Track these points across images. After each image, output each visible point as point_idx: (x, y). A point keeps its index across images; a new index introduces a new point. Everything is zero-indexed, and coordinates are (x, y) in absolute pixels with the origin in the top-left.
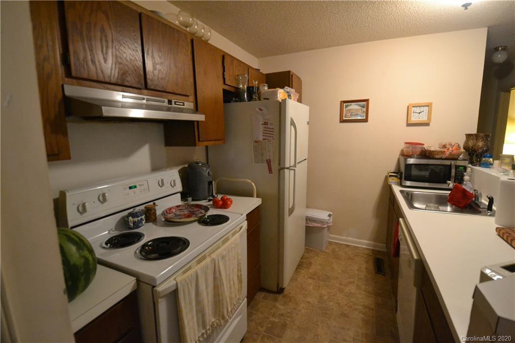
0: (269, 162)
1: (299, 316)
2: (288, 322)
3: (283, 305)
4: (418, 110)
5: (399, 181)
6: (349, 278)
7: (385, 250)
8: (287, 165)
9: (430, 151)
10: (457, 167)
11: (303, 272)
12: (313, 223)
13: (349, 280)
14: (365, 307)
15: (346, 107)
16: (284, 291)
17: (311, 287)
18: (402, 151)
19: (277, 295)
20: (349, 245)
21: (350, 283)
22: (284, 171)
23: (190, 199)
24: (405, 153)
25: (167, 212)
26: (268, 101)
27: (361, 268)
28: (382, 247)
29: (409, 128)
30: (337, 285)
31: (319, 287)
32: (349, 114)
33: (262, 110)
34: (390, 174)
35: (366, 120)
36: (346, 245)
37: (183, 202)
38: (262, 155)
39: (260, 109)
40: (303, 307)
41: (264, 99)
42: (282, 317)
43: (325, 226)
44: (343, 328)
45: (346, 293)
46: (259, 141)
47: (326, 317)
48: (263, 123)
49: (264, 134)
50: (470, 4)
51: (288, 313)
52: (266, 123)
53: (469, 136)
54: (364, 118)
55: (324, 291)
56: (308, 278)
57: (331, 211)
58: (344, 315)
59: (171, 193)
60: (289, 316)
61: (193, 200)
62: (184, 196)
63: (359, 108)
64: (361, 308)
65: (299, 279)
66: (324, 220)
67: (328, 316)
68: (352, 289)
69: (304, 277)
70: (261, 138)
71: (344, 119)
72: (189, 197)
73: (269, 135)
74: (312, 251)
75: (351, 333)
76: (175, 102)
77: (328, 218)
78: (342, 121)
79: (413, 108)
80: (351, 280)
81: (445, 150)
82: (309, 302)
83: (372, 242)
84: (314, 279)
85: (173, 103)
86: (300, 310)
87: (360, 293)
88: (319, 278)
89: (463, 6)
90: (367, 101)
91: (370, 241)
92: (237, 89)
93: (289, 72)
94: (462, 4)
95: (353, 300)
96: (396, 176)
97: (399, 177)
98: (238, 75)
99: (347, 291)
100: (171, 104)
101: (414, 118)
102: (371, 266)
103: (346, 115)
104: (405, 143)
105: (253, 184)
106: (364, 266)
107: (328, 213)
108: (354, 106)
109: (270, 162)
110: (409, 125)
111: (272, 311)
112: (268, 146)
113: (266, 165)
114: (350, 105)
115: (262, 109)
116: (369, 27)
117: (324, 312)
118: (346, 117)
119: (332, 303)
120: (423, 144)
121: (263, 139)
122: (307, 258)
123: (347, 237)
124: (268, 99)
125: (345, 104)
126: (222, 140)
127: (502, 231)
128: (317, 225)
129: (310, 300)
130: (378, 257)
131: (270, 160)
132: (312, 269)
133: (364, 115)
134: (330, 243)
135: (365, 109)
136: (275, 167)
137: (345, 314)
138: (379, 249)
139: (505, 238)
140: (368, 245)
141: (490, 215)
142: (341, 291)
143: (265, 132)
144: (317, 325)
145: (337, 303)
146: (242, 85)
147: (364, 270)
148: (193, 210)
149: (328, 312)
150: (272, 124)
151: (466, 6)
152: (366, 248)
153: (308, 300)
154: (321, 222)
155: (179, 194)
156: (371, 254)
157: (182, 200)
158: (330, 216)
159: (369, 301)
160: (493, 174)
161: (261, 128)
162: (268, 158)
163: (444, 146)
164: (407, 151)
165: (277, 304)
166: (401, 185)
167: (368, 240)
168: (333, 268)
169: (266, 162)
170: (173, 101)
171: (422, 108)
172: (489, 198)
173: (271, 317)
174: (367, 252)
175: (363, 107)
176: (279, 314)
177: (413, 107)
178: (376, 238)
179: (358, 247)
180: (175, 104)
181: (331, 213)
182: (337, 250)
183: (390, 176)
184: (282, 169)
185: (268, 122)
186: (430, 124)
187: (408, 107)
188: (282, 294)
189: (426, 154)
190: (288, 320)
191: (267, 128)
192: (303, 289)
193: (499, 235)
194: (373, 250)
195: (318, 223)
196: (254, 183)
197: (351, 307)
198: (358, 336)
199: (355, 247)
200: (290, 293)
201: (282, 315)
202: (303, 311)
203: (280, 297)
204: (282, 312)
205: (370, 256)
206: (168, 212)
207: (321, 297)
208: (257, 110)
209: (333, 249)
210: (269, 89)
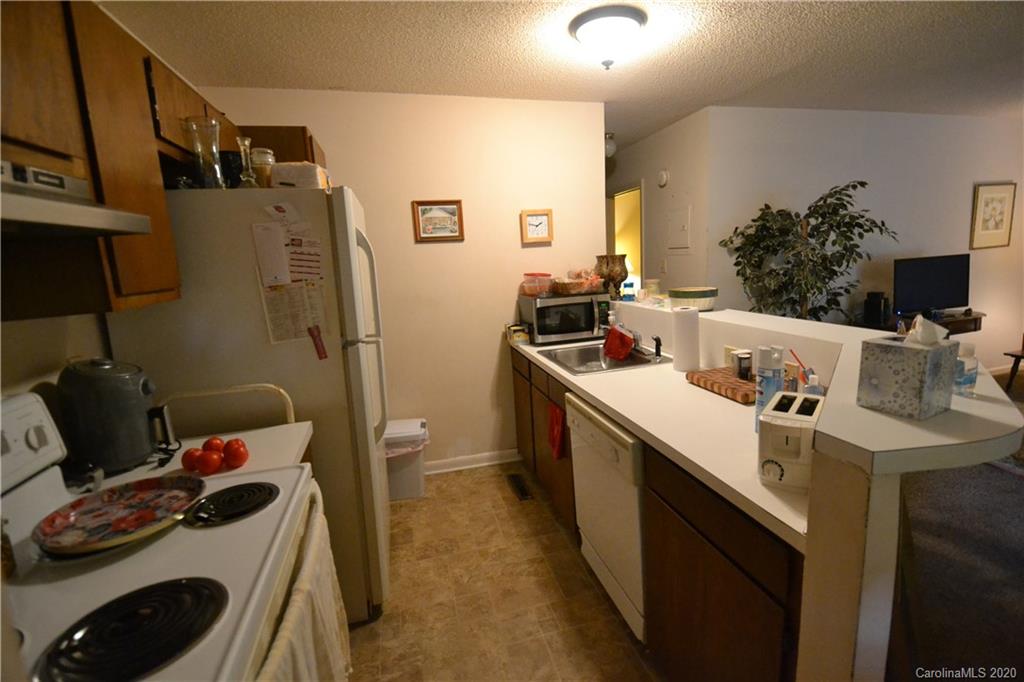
0: (314, 333)
1: (436, 639)
2: (419, 663)
3: (395, 636)
4: (534, 220)
5: (528, 337)
6: (486, 527)
7: (517, 458)
8: (362, 335)
9: (564, 284)
10: (599, 303)
11: (403, 553)
12: (395, 450)
13: (487, 530)
14: (532, 561)
15: (424, 213)
16: (383, 609)
17: (431, 574)
18: (522, 288)
19: (372, 625)
20: (460, 471)
21: (492, 533)
22: (358, 348)
23: (99, 473)
24: (528, 291)
25: (45, 535)
26: (293, 189)
27: (495, 500)
28: (512, 455)
29: (526, 249)
30: (474, 548)
31: (446, 567)
32: (431, 227)
33: (284, 211)
34: (513, 328)
35: (460, 239)
36: (456, 472)
37: (75, 489)
38: (295, 317)
39: (279, 209)
40: (436, 619)
41: (282, 184)
42: (403, 663)
43: (421, 448)
44: (518, 615)
45: (494, 553)
46: (282, 286)
47: (483, 613)
48: (288, 241)
49: (293, 269)
50: (611, 63)
51: (412, 645)
52: (295, 243)
53: (600, 258)
54: (457, 234)
55: (457, 571)
56: (418, 559)
57: (421, 417)
58: (508, 593)
59: (32, 472)
60: (415, 653)
61: (108, 475)
62: (74, 470)
63: (448, 215)
64: (527, 566)
65: (402, 570)
66: (418, 436)
67: (484, 610)
68: (498, 542)
69: (408, 561)
70: (286, 278)
71: (423, 235)
72: (92, 470)
73: (309, 270)
74: (401, 506)
75: (533, 617)
76: (36, 175)
77: (423, 430)
78: (419, 240)
79: (529, 218)
80: (492, 528)
81: (583, 280)
82: (440, 604)
83: (496, 453)
84: (429, 557)
85: (30, 176)
86: (432, 629)
87: (513, 544)
88: (437, 551)
89: (604, 63)
90: (458, 203)
91: (494, 450)
92: (190, 154)
93: (303, 129)
94: (603, 60)
95: (508, 560)
96: (523, 331)
97: (527, 330)
98: (187, 120)
99: (493, 550)
100: (24, 179)
101: (533, 234)
102: (509, 492)
103: (424, 229)
104: (526, 275)
105: (282, 391)
106: (500, 496)
107: (418, 422)
108: (436, 213)
109: (319, 332)
110: (525, 245)
111: (378, 663)
112: (309, 297)
113: (308, 340)
114: (431, 209)
115: (284, 207)
116: (457, 67)
117: (474, 606)
118: (425, 232)
119: (480, 584)
120: (550, 275)
121: (293, 281)
122: (399, 523)
123: (455, 456)
124: (293, 185)
125: (420, 208)
126: (172, 290)
127: (696, 377)
128: (403, 451)
129: (441, 598)
130: (512, 472)
131: (317, 327)
132: (419, 539)
133: (456, 228)
134: (429, 479)
135: (456, 218)
136: (332, 341)
137: (509, 590)
138: (508, 461)
139: (702, 385)
140: (490, 459)
141: (660, 362)
142: (484, 554)
143: (294, 263)
144: (475, 636)
145: (488, 578)
146: (203, 144)
147: (503, 503)
148: (137, 500)
149: (480, 602)
150: (312, 244)
151: (607, 64)
152: (489, 466)
153: (437, 601)
154: (412, 441)
155: (57, 470)
156: (499, 473)
157: (68, 486)
158: (423, 425)
159: (532, 550)
160: (647, 307)
161: (285, 255)
162: (311, 325)
163: (579, 276)
164: (530, 287)
165: (384, 643)
166: (532, 343)
167: (489, 451)
168: (453, 521)
169: (307, 333)
170: (30, 170)
171: (539, 218)
172: (655, 340)
173: (380, 676)
174: (492, 471)
175: (453, 214)
176: (395, 659)
177: (529, 215)
178: (501, 445)
179: (476, 469)
180: (37, 181)
181: (424, 421)
182: (445, 485)
183: (515, 331)
184: (349, 344)
185: (301, 240)
186: (553, 243)
187: (521, 216)
188: (381, 618)
189: (557, 290)
190: (419, 660)
191: (302, 253)
192: (419, 585)
193: (692, 383)
194: (501, 465)
195: (405, 447)
196: (284, 389)
197: (512, 573)
198: (545, 615)
199: (471, 470)
200: (397, 607)
201: (402, 657)
202: (439, 625)
203: (379, 626)
204: (399, 651)
205: (500, 475)
206: (48, 530)
207: (456, 582)
208: (271, 209)
209: (438, 488)
210: (277, 161)
